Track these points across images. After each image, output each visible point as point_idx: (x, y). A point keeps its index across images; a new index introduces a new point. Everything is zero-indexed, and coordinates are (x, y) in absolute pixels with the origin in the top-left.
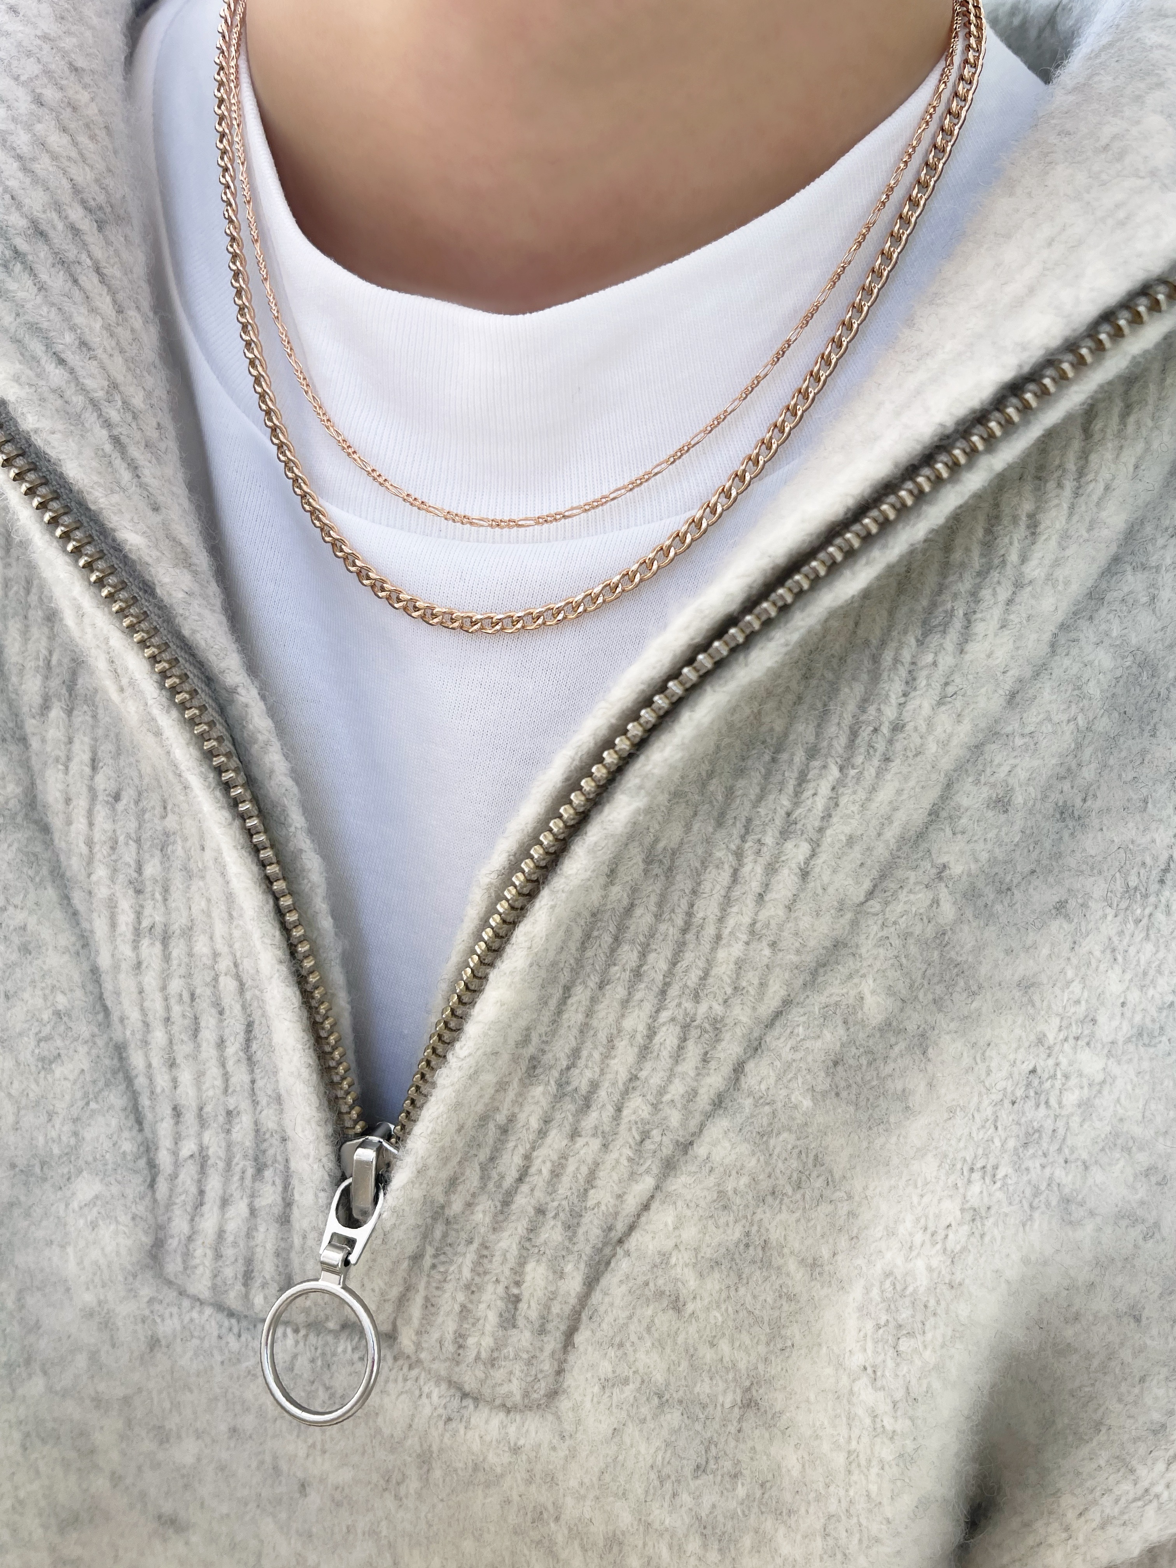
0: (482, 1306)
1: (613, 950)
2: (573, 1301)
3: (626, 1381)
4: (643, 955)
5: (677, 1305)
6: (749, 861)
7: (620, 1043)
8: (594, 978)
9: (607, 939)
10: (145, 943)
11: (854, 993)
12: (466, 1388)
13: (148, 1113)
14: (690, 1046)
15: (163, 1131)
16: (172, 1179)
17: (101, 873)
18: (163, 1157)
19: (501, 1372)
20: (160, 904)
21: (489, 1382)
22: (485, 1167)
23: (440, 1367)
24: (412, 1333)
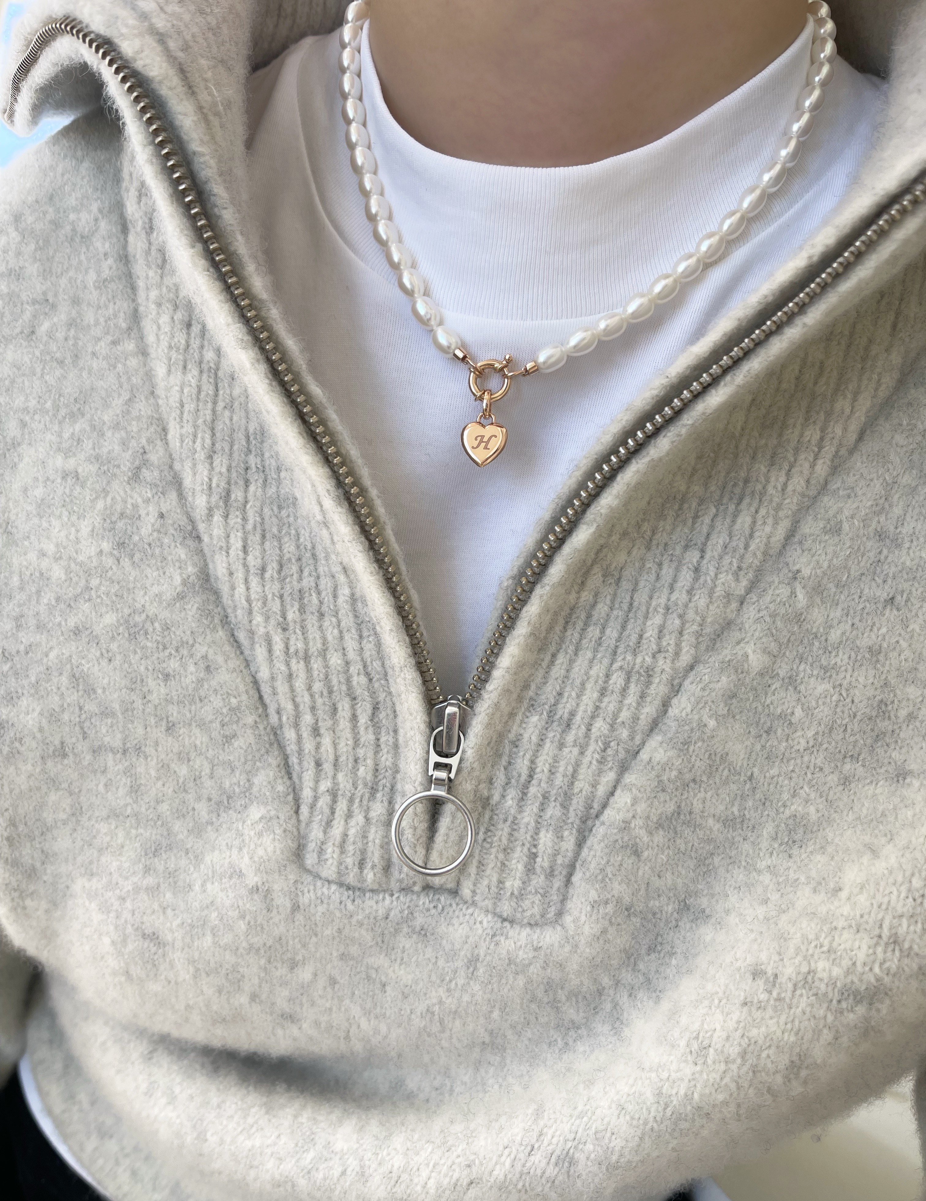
0: (514, 861)
1: (583, 630)
2: (570, 854)
3: (606, 903)
4: (603, 631)
5: (637, 853)
6: (665, 566)
7: (589, 686)
8: (572, 648)
9: (580, 624)
10: (294, 661)
11: (740, 653)
12: (505, 915)
13: (297, 767)
14: (632, 686)
15: (308, 777)
16: (312, 806)
17: (258, 619)
18: (307, 794)
19: (527, 902)
20: (300, 637)
21: (520, 909)
22: (505, 769)
23: (489, 903)
24: (470, 885)
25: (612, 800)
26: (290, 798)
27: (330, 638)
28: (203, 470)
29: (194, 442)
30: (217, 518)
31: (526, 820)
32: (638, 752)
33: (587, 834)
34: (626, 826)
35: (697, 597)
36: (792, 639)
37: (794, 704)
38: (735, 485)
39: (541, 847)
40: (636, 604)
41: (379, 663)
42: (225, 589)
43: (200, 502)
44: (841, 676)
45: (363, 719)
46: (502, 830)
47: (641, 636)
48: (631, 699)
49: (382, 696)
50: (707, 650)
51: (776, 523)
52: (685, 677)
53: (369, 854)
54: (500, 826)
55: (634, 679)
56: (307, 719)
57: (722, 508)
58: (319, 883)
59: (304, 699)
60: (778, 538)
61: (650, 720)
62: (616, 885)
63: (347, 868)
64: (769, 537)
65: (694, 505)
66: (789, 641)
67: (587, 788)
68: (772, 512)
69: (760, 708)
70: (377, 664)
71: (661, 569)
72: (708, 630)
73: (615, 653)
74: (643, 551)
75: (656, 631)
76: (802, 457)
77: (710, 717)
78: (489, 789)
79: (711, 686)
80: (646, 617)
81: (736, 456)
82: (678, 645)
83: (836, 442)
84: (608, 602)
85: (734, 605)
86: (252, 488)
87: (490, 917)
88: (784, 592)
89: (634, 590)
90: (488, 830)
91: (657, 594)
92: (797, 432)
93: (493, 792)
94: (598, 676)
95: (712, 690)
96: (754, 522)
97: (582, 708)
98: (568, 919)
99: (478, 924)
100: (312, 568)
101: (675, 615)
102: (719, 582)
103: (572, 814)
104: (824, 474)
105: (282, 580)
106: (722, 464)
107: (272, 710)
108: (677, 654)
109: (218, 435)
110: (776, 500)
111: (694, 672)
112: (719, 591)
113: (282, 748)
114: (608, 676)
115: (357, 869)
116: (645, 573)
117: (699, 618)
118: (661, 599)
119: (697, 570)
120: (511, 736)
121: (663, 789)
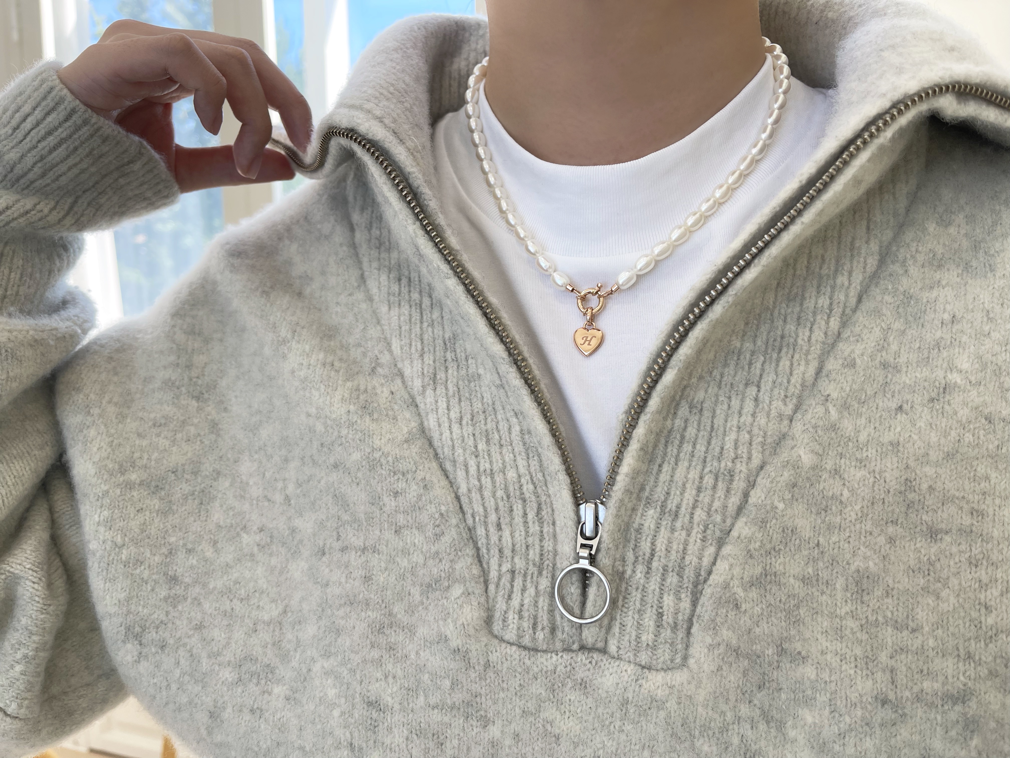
0: (646, 620)
1: (680, 446)
3: (719, 645)
4: (694, 447)
6: (733, 399)
7: (688, 486)
8: (673, 459)
9: (677, 442)
10: (483, 478)
11: (795, 455)
12: (643, 663)
13: (486, 556)
14: (720, 484)
15: (494, 563)
16: (497, 586)
17: (459, 451)
18: (493, 574)
19: (660, 651)
20: (488, 460)
21: (655, 657)
22: (633, 550)
23: (631, 655)
24: (615, 642)
25: (714, 568)
26: (482, 579)
27: (507, 459)
28: (417, 365)
29: (410, 348)
30: (429, 392)
31: (652, 588)
32: (730, 531)
33: (698, 595)
34: (726, 586)
35: (758, 418)
36: (832, 442)
37: (841, 487)
38: (774, 340)
39: (665, 608)
40: (716, 426)
41: (541, 474)
42: (435, 436)
43: (417, 384)
44: (873, 464)
45: (531, 515)
46: (635, 597)
47: (722, 448)
48: (720, 493)
49: (543, 498)
50: (770, 454)
51: (807, 363)
52: (757, 476)
53: (540, 619)
54: (634, 593)
55: (720, 479)
56: (493, 517)
57: (768, 356)
58: (504, 645)
59: (490, 504)
60: (810, 374)
61: (735, 508)
62: (725, 632)
63: (523, 631)
64: (804, 374)
65: (748, 356)
66: (829, 444)
67: (695, 560)
68: (803, 357)
69: (816, 493)
70: (540, 476)
71: (730, 401)
72: (769, 440)
73: (705, 461)
74: (716, 389)
75: (733, 444)
76: (819, 317)
77: (779, 501)
78: (623, 566)
79: (778, 479)
80: (725, 434)
81: (773, 321)
82: (750, 453)
83: (841, 305)
84: (695, 426)
85: (786, 422)
86: (450, 371)
87: (632, 666)
88: (820, 410)
89: (713, 417)
90: (625, 598)
91: (730, 419)
92: (813, 302)
93: (626, 568)
94: (694, 479)
95: (778, 482)
96: (792, 364)
97: (685, 502)
98: (691, 661)
99: (624, 673)
100: (493, 416)
101: (745, 432)
102: (772, 407)
103: (686, 580)
104: (837, 328)
105: (474, 424)
106: (763, 327)
107: (469, 516)
108: (749, 458)
109: (425, 342)
110: (805, 348)
111: (763, 471)
112: (774, 413)
113: (475, 543)
114: (701, 478)
115: (531, 631)
116: (719, 405)
117: (761, 433)
118: (733, 422)
119: (756, 400)
120: (636, 525)
121: (751, 557)
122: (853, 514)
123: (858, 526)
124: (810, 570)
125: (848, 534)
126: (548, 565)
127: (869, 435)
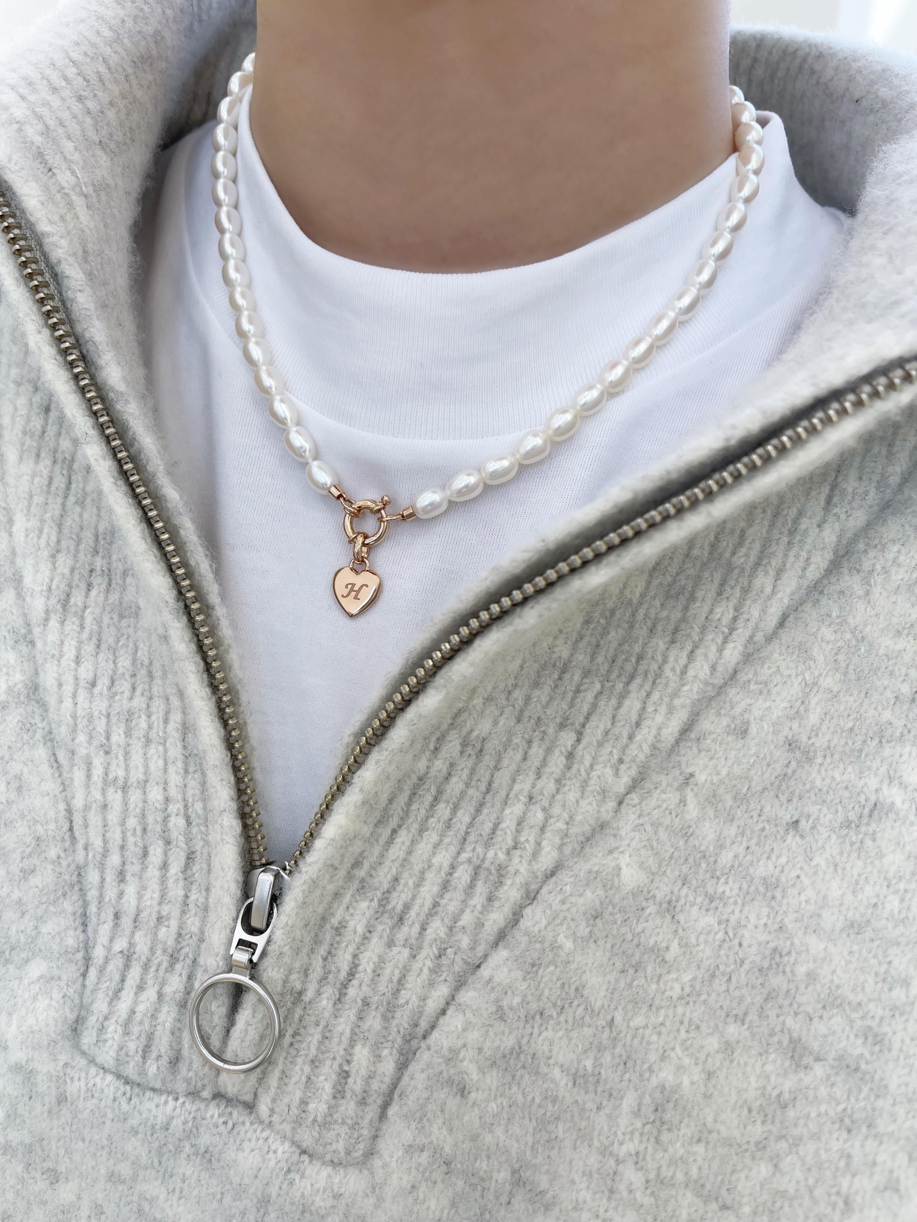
1: (432, 806)
4: (454, 812)
5: (463, 1093)
6: (535, 745)
8: (416, 826)
9: (429, 798)
11: (613, 864)
12: (304, 1145)
13: (94, 919)
14: (479, 884)
15: (104, 932)
16: (102, 969)
18: (98, 952)
19: (331, 1133)
20: (122, 764)
21: (322, 1141)
22: (325, 959)
23: (287, 1127)
24: (269, 1100)
25: (441, 1021)
26: (80, 956)
27: (153, 767)
31: (340, 1028)
32: (479, 966)
33: (409, 1057)
34: (452, 1056)
35: (566, 789)
36: (675, 855)
37: (670, 936)
38: (626, 660)
39: (354, 1066)
40: (495, 785)
41: (201, 805)
45: (174, 869)
46: (312, 1035)
47: (496, 826)
48: (477, 900)
49: (198, 845)
50: (573, 854)
52: (543, 883)
53: (156, 1041)
54: (312, 1030)
56: (114, 859)
57: (608, 685)
58: (93, 1070)
60: (670, 730)
61: (496, 929)
63: (127, 1055)
64: (659, 729)
65: (577, 677)
66: (671, 857)
67: (414, 1001)
68: (666, 699)
69: (629, 937)
70: (198, 807)
71: (530, 747)
72: (575, 830)
73: (464, 841)
74: (511, 722)
75: (515, 822)
76: (710, 637)
77: (567, 937)
79: (574, 899)
80: (506, 803)
81: (632, 626)
82: (538, 843)
83: (751, 625)
84: (464, 777)
85: (611, 804)
86: (93, 593)
87: (286, 1145)
88: (672, 797)
89: (497, 768)
90: (296, 1033)
91: (521, 777)
92: (706, 608)
93: (307, 986)
94: (441, 867)
95: (572, 905)
96: (643, 709)
98: (377, 1163)
99: (271, 1154)
101: (537, 807)
102: (594, 774)
103: (394, 1029)
105: (112, 697)
106: (613, 633)
108: (535, 855)
110: (672, 684)
111: (554, 879)
112: (594, 785)
115: (138, 1058)
116: (510, 750)
117: (566, 816)
118: (524, 785)
119: (570, 756)
120: (335, 921)
121: (502, 1019)
122: (677, 987)
123: (680, 1010)
124: (589, 1064)
125: (661, 1019)
126: (187, 956)
127: (736, 856)
